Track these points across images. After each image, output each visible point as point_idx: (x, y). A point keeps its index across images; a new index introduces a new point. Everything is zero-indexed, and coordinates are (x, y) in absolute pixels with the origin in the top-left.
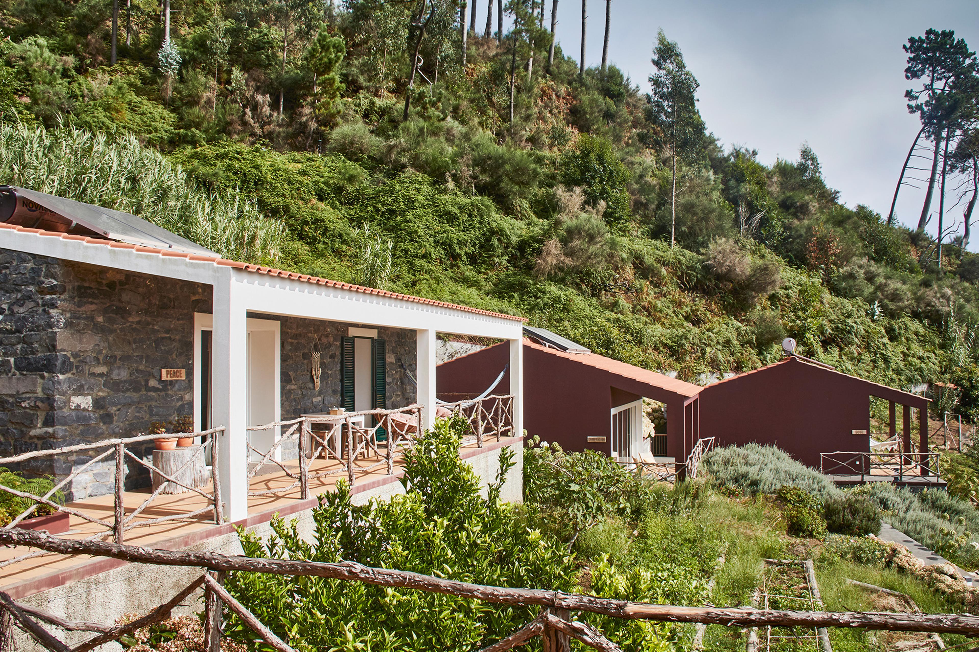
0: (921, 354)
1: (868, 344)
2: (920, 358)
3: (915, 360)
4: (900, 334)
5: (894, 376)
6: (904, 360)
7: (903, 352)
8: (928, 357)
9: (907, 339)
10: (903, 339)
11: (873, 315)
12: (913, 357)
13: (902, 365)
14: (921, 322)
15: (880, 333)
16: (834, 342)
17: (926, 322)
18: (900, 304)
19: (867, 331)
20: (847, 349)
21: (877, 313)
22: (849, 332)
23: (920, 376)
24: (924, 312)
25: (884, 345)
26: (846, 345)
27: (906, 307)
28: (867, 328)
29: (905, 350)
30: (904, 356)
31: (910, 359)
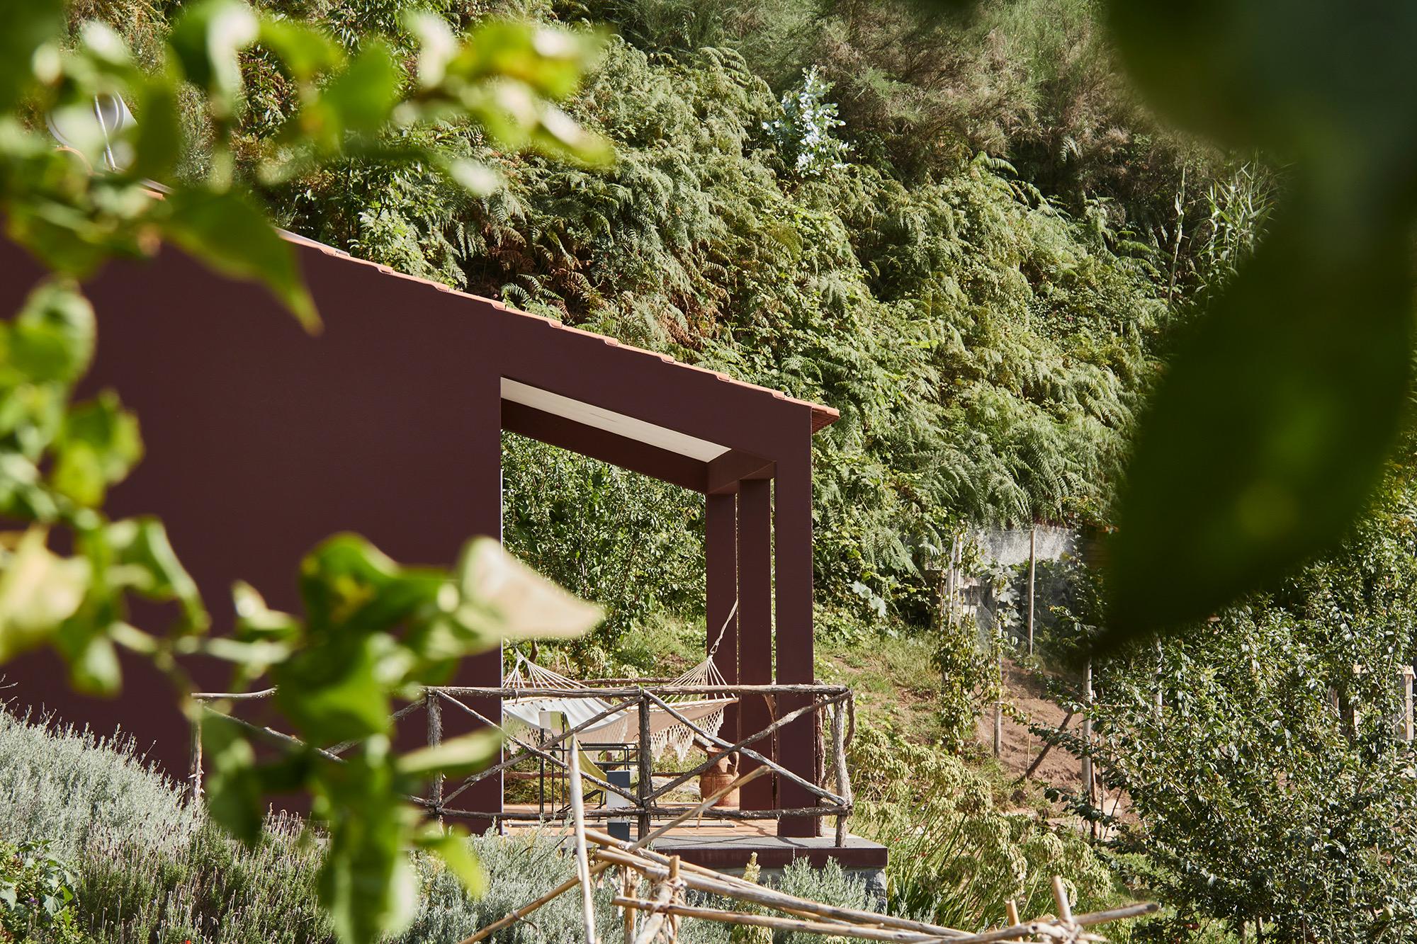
0: (1044, 370)
1: (743, 296)
2: (1037, 393)
3: (1004, 396)
4: (934, 258)
5: (874, 472)
6: (945, 397)
7: (939, 356)
8: (1083, 390)
9: (977, 289)
10: (952, 286)
11: (791, 147)
12: (999, 378)
13: (924, 419)
14: (1074, 210)
15: (817, 239)
16: (540, 266)
17: (1100, 213)
18: (950, 96)
19: (739, 227)
20: (609, 309)
21: (812, 139)
22: (628, 218)
23: (1023, 478)
24: (1094, 157)
25: (834, 306)
26: (607, 290)
27: (982, 113)
28: (740, 207)
29: (958, 347)
30: (949, 375)
31: (976, 390)
